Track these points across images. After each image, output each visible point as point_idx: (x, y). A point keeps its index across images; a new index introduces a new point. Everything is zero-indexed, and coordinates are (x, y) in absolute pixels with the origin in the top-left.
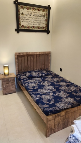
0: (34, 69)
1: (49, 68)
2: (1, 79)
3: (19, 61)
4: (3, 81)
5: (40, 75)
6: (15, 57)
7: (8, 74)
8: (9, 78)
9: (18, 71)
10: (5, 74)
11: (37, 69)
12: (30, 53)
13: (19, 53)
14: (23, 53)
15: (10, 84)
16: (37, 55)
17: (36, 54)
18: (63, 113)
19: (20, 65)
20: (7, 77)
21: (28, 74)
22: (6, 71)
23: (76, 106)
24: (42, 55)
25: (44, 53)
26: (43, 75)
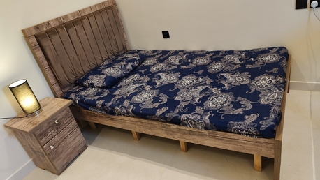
0: (99, 62)
1: (127, 44)
3: (49, 53)
4: (40, 135)
5: (129, 67)
8: (53, 117)
11: (105, 57)
12: (66, 16)
13: (37, 27)
14: (48, 23)
16: (88, 16)
17: (83, 15)
19: (59, 65)
20: (40, 118)
21: (98, 80)
24: (100, 12)
26: (136, 64)
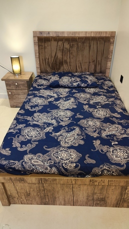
1: (107, 71)
2: (2, 80)
4: (8, 84)
5: (74, 84)
6: (34, 40)
7: (20, 73)
8: (16, 81)
9: (40, 69)
10: (14, 73)
13: (41, 33)
14: (49, 33)
15: (20, 92)
18: (32, 179)
20: (17, 77)
22: (16, 67)
23: (73, 175)
25: (98, 35)
26: (83, 85)
